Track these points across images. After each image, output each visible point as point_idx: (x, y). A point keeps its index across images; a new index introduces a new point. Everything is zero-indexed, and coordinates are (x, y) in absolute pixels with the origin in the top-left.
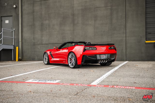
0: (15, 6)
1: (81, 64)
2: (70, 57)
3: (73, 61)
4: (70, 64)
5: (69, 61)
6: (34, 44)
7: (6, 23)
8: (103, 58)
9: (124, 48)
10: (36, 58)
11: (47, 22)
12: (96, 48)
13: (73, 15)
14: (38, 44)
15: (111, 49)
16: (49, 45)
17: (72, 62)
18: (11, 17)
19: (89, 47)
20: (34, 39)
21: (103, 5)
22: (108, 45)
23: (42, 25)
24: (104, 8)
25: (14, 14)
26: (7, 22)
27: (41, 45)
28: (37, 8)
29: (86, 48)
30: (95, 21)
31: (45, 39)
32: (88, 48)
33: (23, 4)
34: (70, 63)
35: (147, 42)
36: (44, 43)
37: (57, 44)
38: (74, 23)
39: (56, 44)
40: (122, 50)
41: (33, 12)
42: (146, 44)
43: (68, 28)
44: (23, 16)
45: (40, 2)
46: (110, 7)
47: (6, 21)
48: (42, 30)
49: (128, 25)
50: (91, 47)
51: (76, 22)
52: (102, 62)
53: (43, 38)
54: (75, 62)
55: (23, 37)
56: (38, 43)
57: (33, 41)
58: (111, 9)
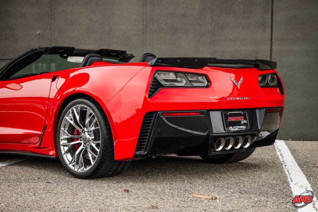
1: (135, 156)
2: (72, 122)
3: (86, 141)
4: (68, 158)
5: (62, 142)
8: (236, 128)
12: (209, 80)
15: (267, 86)
17: (80, 145)
19: (176, 73)
22: (257, 66)
29: (161, 77)
32: (172, 76)
34: (72, 150)
50: (184, 73)
52: (230, 147)
54: (97, 145)
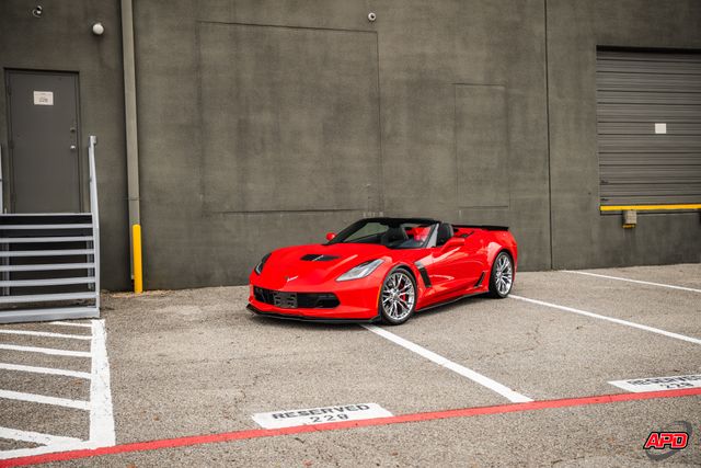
0: (98, 28)
6: (206, 213)
7: (37, 101)
9: (546, 229)
10: (218, 273)
11: (266, 118)
13: (377, 100)
14: (224, 213)
16: (277, 215)
18: (71, 79)
20: (203, 187)
21: (480, 78)
23: (243, 128)
24: (485, 87)
25: (86, 63)
26: (44, 98)
27: (242, 215)
28: (215, 52)
30: (456, 129)
31: (260, 191)
33: (141, 24)
35: (603, 208)
36: (252, 206)
37: (314, 214)
38: (379, 133)
39: (308, 214)
40: (541, 233)
41: (198, 67)
42: (602, 213)
43: (356, 150)
44: (144, 82)
45: (228, 27)
46: (501, 88)
47: (35, 93)
48: (242, 150)
49: (557, 154)
51: (388, 128)
53: (251, 186)
55: (146, 179)
56: (227, 207)
57: (201, 196)
58: (507, 96)
